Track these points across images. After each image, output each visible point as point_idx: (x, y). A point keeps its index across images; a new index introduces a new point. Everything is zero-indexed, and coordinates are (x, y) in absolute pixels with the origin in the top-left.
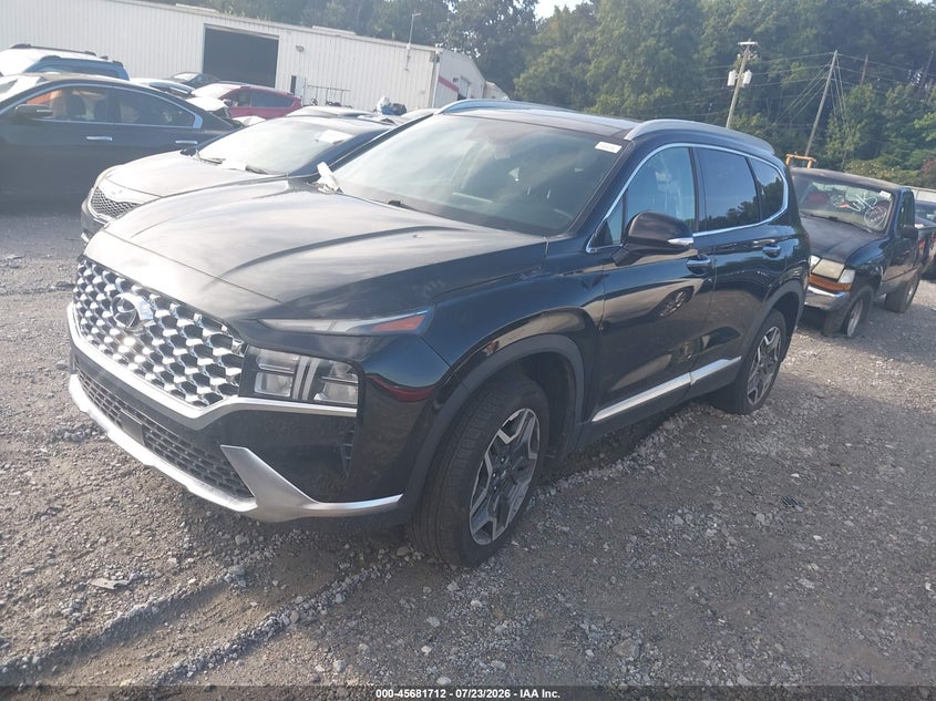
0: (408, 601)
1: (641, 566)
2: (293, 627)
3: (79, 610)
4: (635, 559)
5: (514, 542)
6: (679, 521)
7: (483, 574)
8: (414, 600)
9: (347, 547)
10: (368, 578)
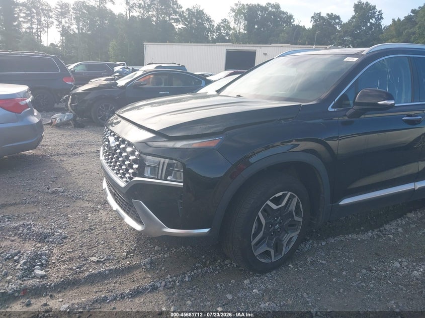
0: (221, 285)
1: (363, 286)
2: (161, 289)
3: (80, 268)
4: (360, 281)
5: (290, 265)
6: (397, 264)
7: (266, 278)
8: (224, 285)
9: (203, 257)
10: (206, 272)
